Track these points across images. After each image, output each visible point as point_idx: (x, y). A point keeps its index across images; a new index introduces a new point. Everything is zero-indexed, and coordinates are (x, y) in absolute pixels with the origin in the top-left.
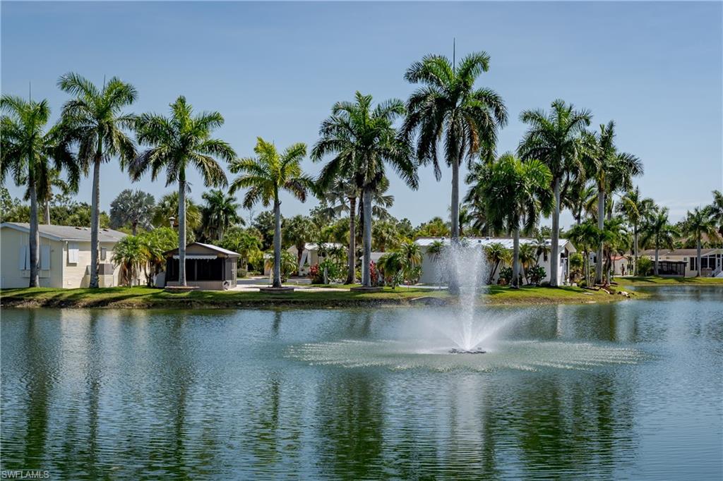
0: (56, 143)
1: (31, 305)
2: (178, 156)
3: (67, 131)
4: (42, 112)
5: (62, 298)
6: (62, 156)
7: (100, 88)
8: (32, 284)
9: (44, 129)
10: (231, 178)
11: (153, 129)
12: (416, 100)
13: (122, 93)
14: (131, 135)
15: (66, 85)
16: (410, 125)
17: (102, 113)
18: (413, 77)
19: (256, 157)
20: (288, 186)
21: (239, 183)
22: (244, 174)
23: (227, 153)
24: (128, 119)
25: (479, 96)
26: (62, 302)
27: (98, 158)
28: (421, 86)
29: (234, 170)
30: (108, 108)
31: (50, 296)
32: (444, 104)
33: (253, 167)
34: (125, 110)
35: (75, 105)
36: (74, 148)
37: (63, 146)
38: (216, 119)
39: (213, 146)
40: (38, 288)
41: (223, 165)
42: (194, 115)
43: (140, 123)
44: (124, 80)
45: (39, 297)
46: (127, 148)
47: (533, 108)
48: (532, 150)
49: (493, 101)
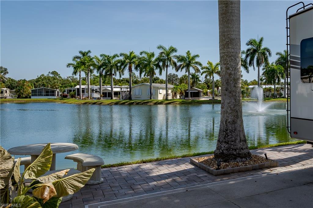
0: (157, 63)
1: (151, 104)
2: (188, 66)
3: (159, 59)
4: (153, 55)
5: (159, 102)
6: (158, 66)
7: (167, 48)
8: (151, 99)
9: (153, 59)
10: (201, 71)
11: (181, 59)
12: (248, 50)
13: (173, 50)
14: (176, 60)
15: (159, 48)
16: (247, 56)
17: (168, 55)
18: (248, 44)
19: (208, 66)
20: (216, 73)
21: (203, 72)
22: (205, 70)
23: (200, 65)
24: (175, 56)
25: (264, 49)
26: (159, 103)
27: (167, 66)
28: (250, 47)
29: (202, 69)
30: (169, 54)
31: (156, 102)
32: (255, 51)
33: (207, 68)
34: (174, 54)
35: (162, 53)
36: (161, 64)
37: (158, 63)
38: (197, 56)
39: (196, 63)
40: (152, 99)
41: (199, 68)
42: (192, 56)
43: (178, 57)
44: (174, 47)
45: (153, 102)
46: (175, 64)
47: (279, 51)
48: (279, 62)
49: (268, 50)
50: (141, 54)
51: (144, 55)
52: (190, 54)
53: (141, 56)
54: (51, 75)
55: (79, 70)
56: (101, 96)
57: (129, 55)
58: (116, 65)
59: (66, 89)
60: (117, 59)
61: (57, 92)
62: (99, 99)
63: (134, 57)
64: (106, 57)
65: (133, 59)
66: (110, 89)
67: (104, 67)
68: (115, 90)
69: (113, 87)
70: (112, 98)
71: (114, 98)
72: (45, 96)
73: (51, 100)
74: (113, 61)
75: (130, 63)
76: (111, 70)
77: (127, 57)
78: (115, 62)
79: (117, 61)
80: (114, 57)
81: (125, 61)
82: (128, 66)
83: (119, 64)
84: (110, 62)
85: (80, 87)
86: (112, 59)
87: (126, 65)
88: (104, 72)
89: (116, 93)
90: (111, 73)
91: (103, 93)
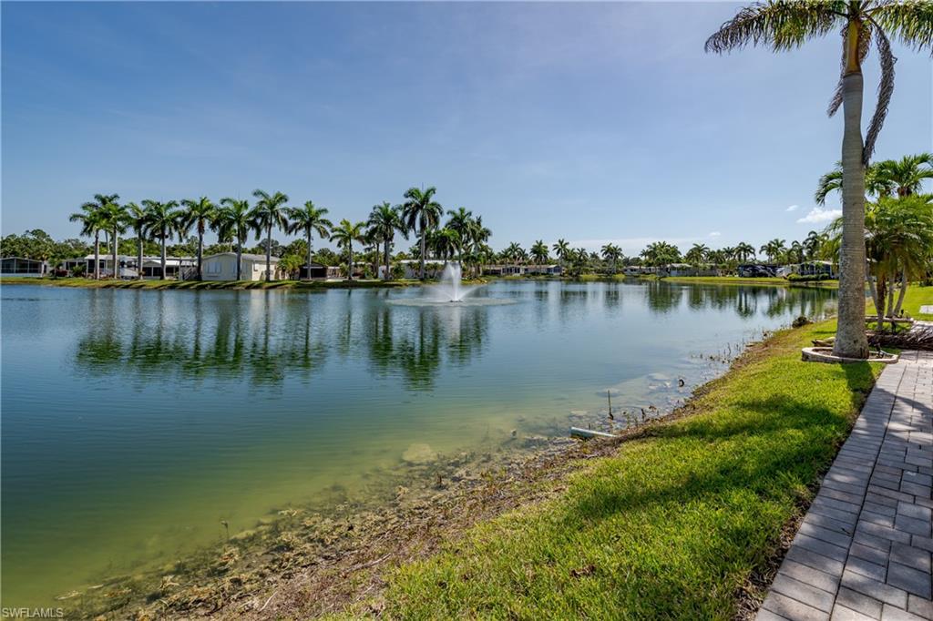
0: (251, 219)
1: (239, 288)
2: (308, 226)
3: (255, 213)
4: (246, 205)
6: (253, 224)
7: (271, 196)
8: (239, 279)
9: (245, 212)
10: (331, 235)
11: (296, 214)
12: (407, 205)
13: (282, 198)
14: (286, 216)
15: (255, 194)
16: (405, 214)
17: (272, 206)
18: (406, 196)
19: (341, 227)
20: (356, 239)
21: (334, 237)
22: (337, 233)
23: (329, 224)
24: (284, 209)
25: (433, 204)
27: (271, 225)
28: (409, 200)
29: (333, 232)
30: (275, 204)
31: (248, 284)
32: (418, 207)
33: (341, 230)
34: (284, 205)
35: (262, 202)
36: (259, 221)
37: (255, 220)
38: (325, 211)
39: (323, 222)
40: (241, 280)
41: (328, 229)
42: (315, 209)
43: (289, 211)
44: (283, 193)
45: (244, 284)
46: (285, 222)
47: (452, 209)
48: (450, 225)
49: (438, 206)
50: (222, 203)
51: (227, 204)
52: (312, 207)
53: (222, 207)
54: (31, 237)
55: (95, 227)
56: (140, 274)
57: (199, 203)
58: (173, 220)
59: (64, 261)
60: (175, 209)
61: (43, 266)
62: (138, 278)
63: (210, 208)
64: (153, 204)
65: (206, 210)
66: (159, 262)
67: (149, 223)
68: (168, 263)
69: (165, 258)
70: (162, 278)
71: (167, 278)
72: (17, 272)
73: (31, 280)
74: (167, 214)
75: (201, 218)
76: (163, 229)
77: (194, 207)
78: (171, 215)
79: (174, 213)
80: (170, 205)
81: (190, 214)
82: (197, 222)
83: (179, 219)
84: (160, 214)
85: (96, 257)
86: (166, 209)
87: (192, 222)
88: (149, 231)
89: (171, 270)
90: (163, 233)
91: (144, 269)
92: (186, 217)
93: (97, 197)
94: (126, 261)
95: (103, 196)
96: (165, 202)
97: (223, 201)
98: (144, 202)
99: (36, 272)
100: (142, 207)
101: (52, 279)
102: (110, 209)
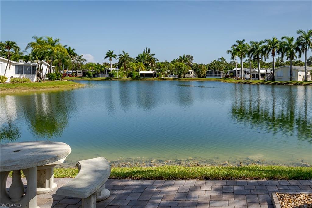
0: (296, 46)
1: (291, 85)
3: (298, 43)
4: (293, 39)
5: (298, 83)
6: (297, 49)
7: (306, 32)
8: (291, 80)
9: (294, 43)
17: (307, 38)
26: (298, 84)
27: (306, 49)
30: (308, 37)
31: (295, 83)
35: (300, 37)
36: (300, 47)
37: (298, 47)
40: (292, 81)
45: (293, 83)
50: (282, 39)
51: (284, 40)
53: (282, 41)
54: (220, 61)
55: (235, 56)
56: (251, 77)
57: (272, 40)
58: (262, 50)
59: (228, 71)
60: (263, 44)
61: (222, 73)
62: (250, 79)
63: (277, 42)
64: (254, 43)
65: (275, 44)
66: (257, 71)
67: (253, 52)
68: (261, 72)
69: (260, 69)
70: (259, 79)
71: (261, 79)
72: (214, 76)
73: (218, 79)
74: (260, 47)
75: (273, 48)
76: (258, 55)
77: (270, 43)
78: (261, 48)
79: (263, 47)
80: (260, 43)
81: (268, 46)
82: (271, 50)
83: (264, 50)
84: (257, 48)
85: (236, 69)
86: (259, 45)
87: (270, 50)
88: (253, 56)
89: (263, 75)
90: (258, 57)
91: (252, 74)
92: (267, 48)
93: (238, 41)
94: (246, 71)
95: (239, 40)
96: (258, 42)
97: (283, 38)
98: (250, 43)
99: (220, 76)
100: (250, 45)
101: (224, 79)
102: (239, 47)
